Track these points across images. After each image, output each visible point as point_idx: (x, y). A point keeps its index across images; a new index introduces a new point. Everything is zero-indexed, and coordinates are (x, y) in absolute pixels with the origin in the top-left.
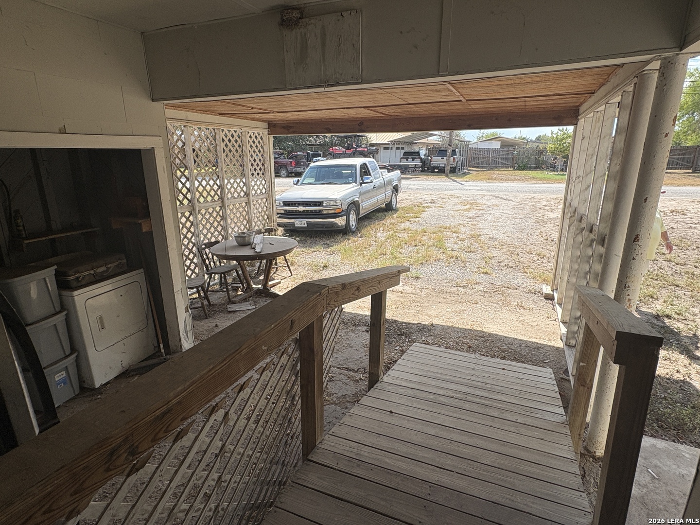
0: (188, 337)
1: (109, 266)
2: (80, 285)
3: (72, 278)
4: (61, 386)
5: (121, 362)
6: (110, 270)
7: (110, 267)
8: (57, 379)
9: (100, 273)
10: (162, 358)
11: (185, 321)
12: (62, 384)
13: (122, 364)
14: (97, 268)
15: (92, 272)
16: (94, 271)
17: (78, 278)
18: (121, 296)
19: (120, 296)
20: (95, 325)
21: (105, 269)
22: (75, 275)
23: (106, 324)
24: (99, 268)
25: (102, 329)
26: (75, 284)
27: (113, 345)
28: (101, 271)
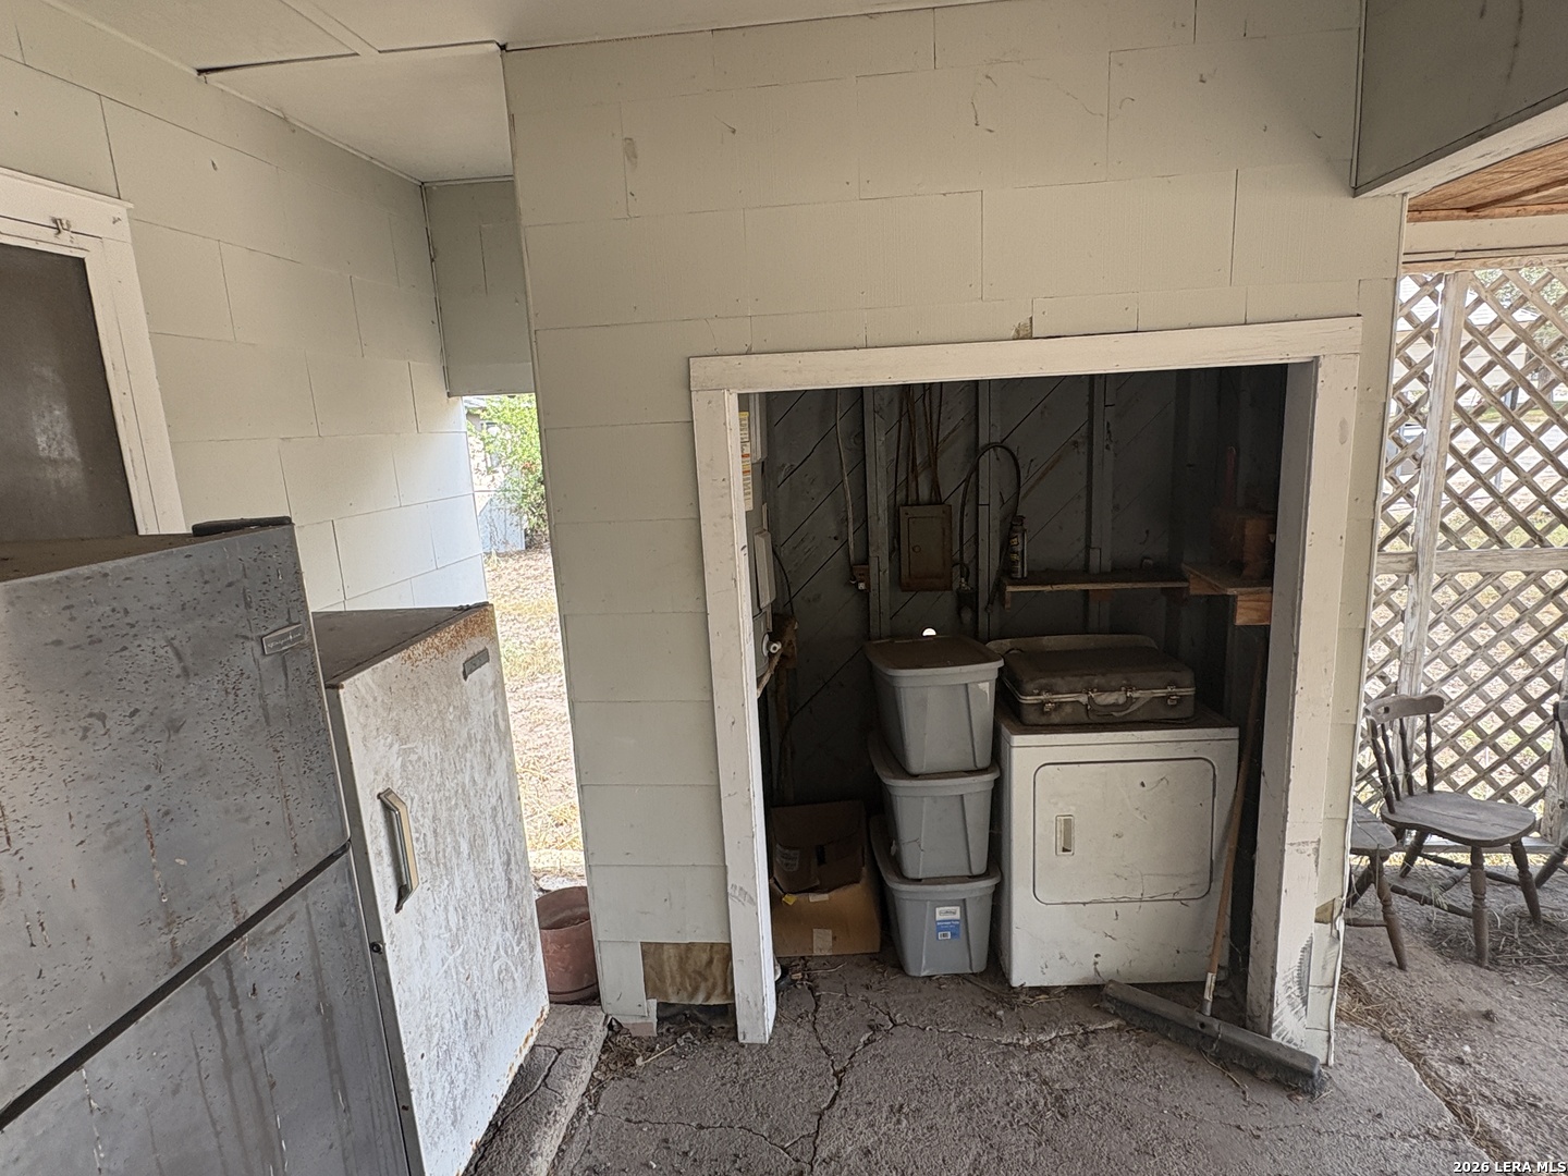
0: (1305, 1003)
1: (1135, 695)
2: (1044, 720)
3: (1029, 700)
4: (944, 935)
5: (1097, 956)
6: (1134, 707)
7: (1137, 698)
8: (938, 917)
9: (1105, 706)
10: (1198, 1017)
11: (1308, 949)
12: (949, 933)
13: (1096, 963)
14: (1102, 690)
15: (1083, 699)
16: (1090, 698)
17: (1042, 704)
18: (1143, 784)
19: (1139, 783)
20: (1049, 837)
21: (1122, 700)
22: (1039, 694)
23: (1077, 846)
24: (1107, 694)
25: (1064, 850)
26: (1032, 717)
27: (1084, 904)
28: (1105, 703)
